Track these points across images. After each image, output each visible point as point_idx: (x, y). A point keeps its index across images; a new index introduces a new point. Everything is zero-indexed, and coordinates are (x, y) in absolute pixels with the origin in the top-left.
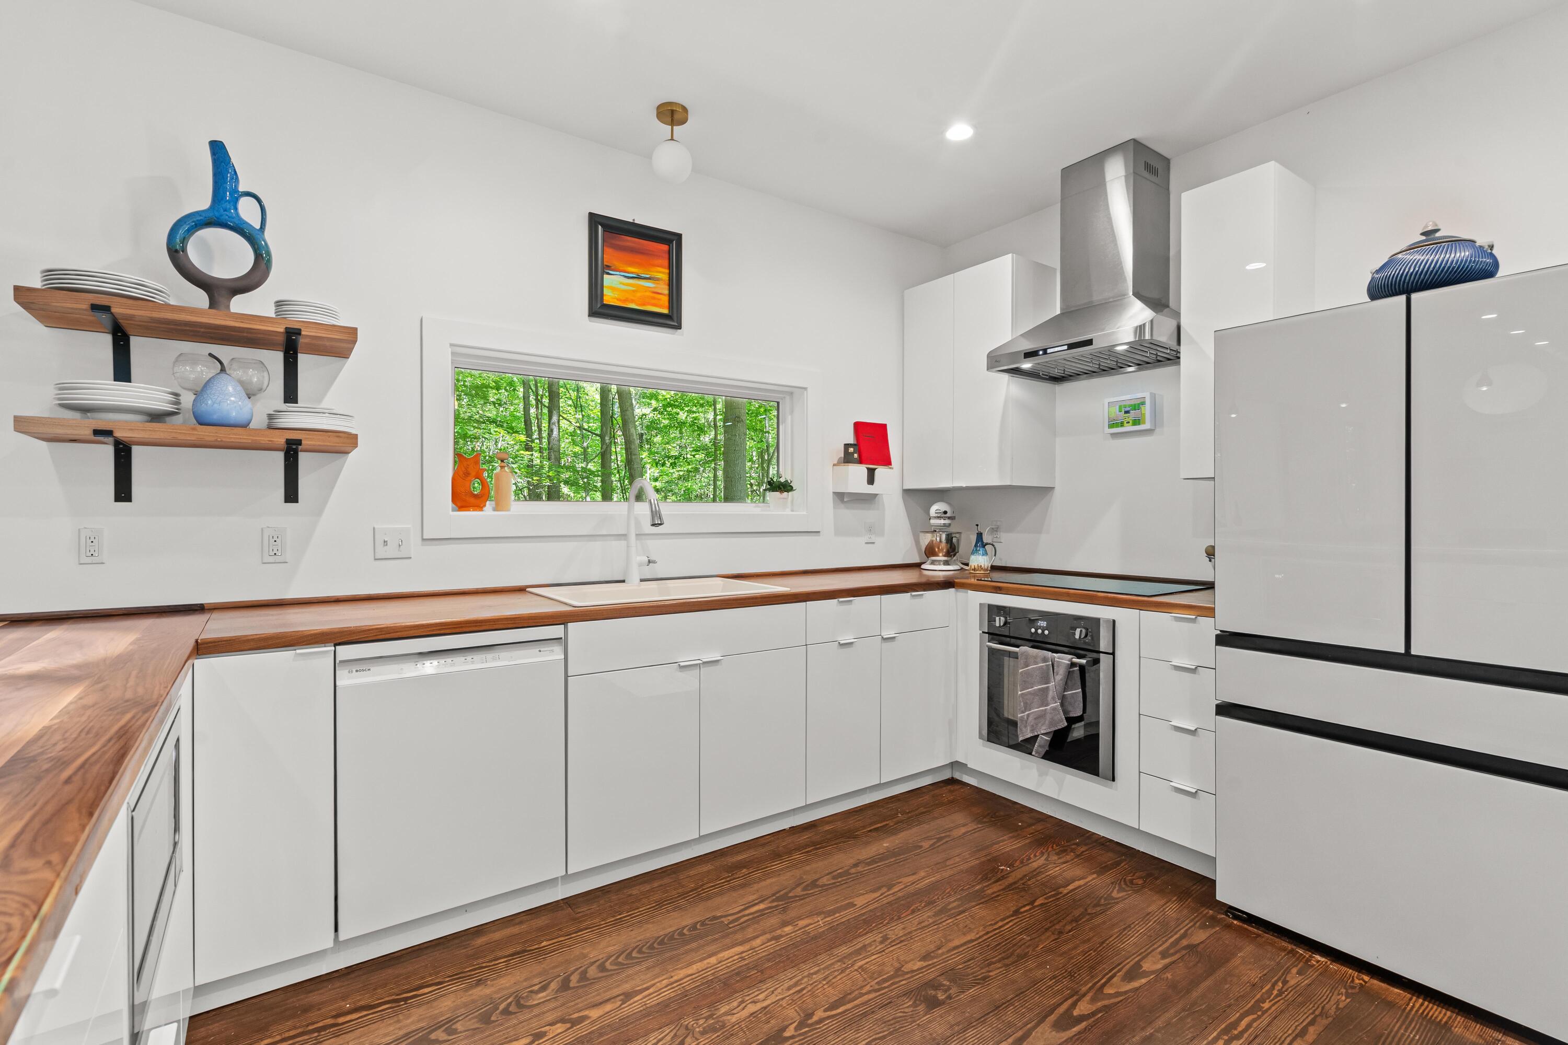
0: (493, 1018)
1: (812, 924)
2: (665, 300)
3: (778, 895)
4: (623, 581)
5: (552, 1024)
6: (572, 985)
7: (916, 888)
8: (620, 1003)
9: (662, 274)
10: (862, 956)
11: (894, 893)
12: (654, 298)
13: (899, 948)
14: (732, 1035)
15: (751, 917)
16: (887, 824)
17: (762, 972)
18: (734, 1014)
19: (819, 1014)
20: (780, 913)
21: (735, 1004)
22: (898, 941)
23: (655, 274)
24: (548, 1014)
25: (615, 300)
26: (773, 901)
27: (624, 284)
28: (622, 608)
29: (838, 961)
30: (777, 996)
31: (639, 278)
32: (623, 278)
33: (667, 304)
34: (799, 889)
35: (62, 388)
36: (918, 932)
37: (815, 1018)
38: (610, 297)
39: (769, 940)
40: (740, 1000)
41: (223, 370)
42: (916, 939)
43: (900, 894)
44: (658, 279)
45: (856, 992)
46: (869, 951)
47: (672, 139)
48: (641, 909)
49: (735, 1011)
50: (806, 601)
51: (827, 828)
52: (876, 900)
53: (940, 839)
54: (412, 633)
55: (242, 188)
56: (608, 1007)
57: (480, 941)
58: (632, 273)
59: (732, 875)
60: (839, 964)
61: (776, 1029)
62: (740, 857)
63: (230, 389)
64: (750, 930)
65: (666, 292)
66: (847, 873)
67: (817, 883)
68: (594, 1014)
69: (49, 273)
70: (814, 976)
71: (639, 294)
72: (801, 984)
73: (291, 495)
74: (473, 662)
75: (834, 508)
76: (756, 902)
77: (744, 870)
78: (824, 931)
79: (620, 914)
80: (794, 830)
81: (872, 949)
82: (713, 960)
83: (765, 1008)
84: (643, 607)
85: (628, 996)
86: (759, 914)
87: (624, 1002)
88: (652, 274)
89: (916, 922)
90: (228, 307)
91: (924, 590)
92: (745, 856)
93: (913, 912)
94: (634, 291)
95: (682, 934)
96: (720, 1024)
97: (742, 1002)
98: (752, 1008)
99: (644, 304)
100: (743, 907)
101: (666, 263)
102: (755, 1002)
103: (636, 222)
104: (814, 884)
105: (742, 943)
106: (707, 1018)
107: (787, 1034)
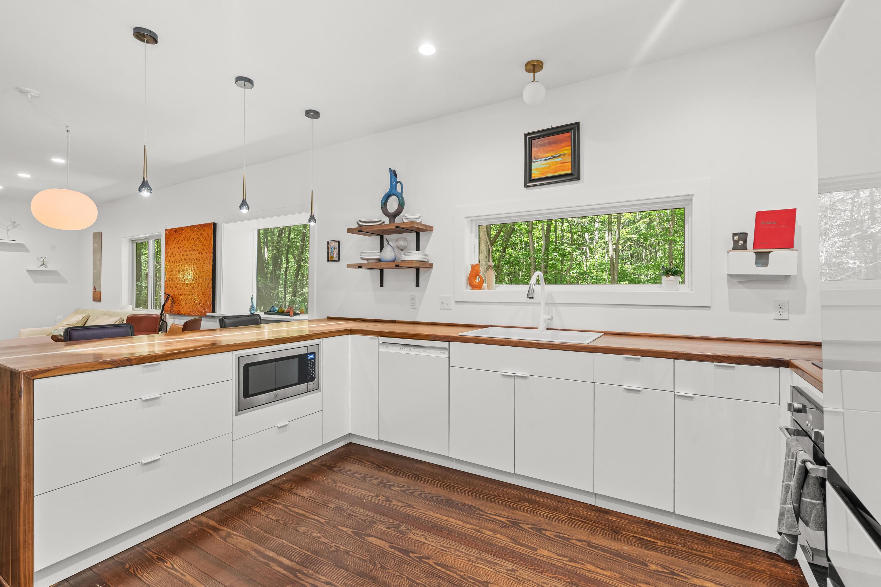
0: (380, 485)
1: (501, 539)
2: (569, 165)
3: (516, 521)
4: (537, 329)
5: (384, 496)
6: (406, 492)
7: (585, 574)
8: (404, 505)
9: (567, 151)
10: (488, 565)
11: (567, 564)
12: (562, 166)
13: (509, 579)
14: (402, 539)
15: (488, 518)
16: (657, 543)
17: (448, 534)
18: (414, 535)
19: (431, 562)
20: (500, 527)
21: (421, 534)
22: (516, 577)
23: (563, 152)
24: (389, 494)
25: (539, 175)
26: (507, 521)
27: (543, 165)
28: (474, 339)
29: (476, 557)
30: (434, 544)
31: (553, 158)
32: (543, 161)
33: (570, 167)
34: (529, 526)
35: (361, 254)
36: (534, 584)
37: (427, 561)
38: (536, 174)
39: (474, 529)
40: (425, 534)
41: (388, 243)
42: (525, 584)
43: (568, 567)
44: (564, 155)
45: (455, 570)
46: (495, 567)
47: (534, 81)
48: (465, 488)
49: (416, 535)
50: (594, 352)
51: (612, 518)
52: (549, 558)
53: (673, 573)
54: (396, 336)
55: (398, 180)
56: (400, 504)
57: (418, 465)
58: (548, 157)
59: (519, 502)
60: (474, 558)
61: (413, 550)
62: (538, 499)
63: (389, 249)
64: (477, 521)
65: (570, 160)
66: (568, 540)
67: (543, 531)
68: (394, 502)
69: (358, 222)
70: (458, 552)
71: (553, 167)
72: (449, 549)
73: (418, 285)
74: (410, 351)
75: (729, 288)
76: (503, 516)
77: (527, 504)
78: (498, 545)
79: (457, 485)
80: (593, 508)
81: (498, 568)
82: (445, 518)
83: (424, 543)
84: (484, 340)
85: (409, 506)
86: (492, 519)
87: (405, 506)
88: (559, 153)
89: (543, 581)
90: (394, 222)
91: (736, 363)
92: (542, 500)
93: (554, 578)
94: (549, 167)
95: (457, 504)
96: (406, 534)
97: (423, 535)
98: (422, 540)
99: (556, 172)
100: (493, 513)
101: (569, 143)
102: (426, 539)
103: (553, 127)
104: (540, 530)
105: (463, 522)
106: (408, 529)
107: (411, 555)
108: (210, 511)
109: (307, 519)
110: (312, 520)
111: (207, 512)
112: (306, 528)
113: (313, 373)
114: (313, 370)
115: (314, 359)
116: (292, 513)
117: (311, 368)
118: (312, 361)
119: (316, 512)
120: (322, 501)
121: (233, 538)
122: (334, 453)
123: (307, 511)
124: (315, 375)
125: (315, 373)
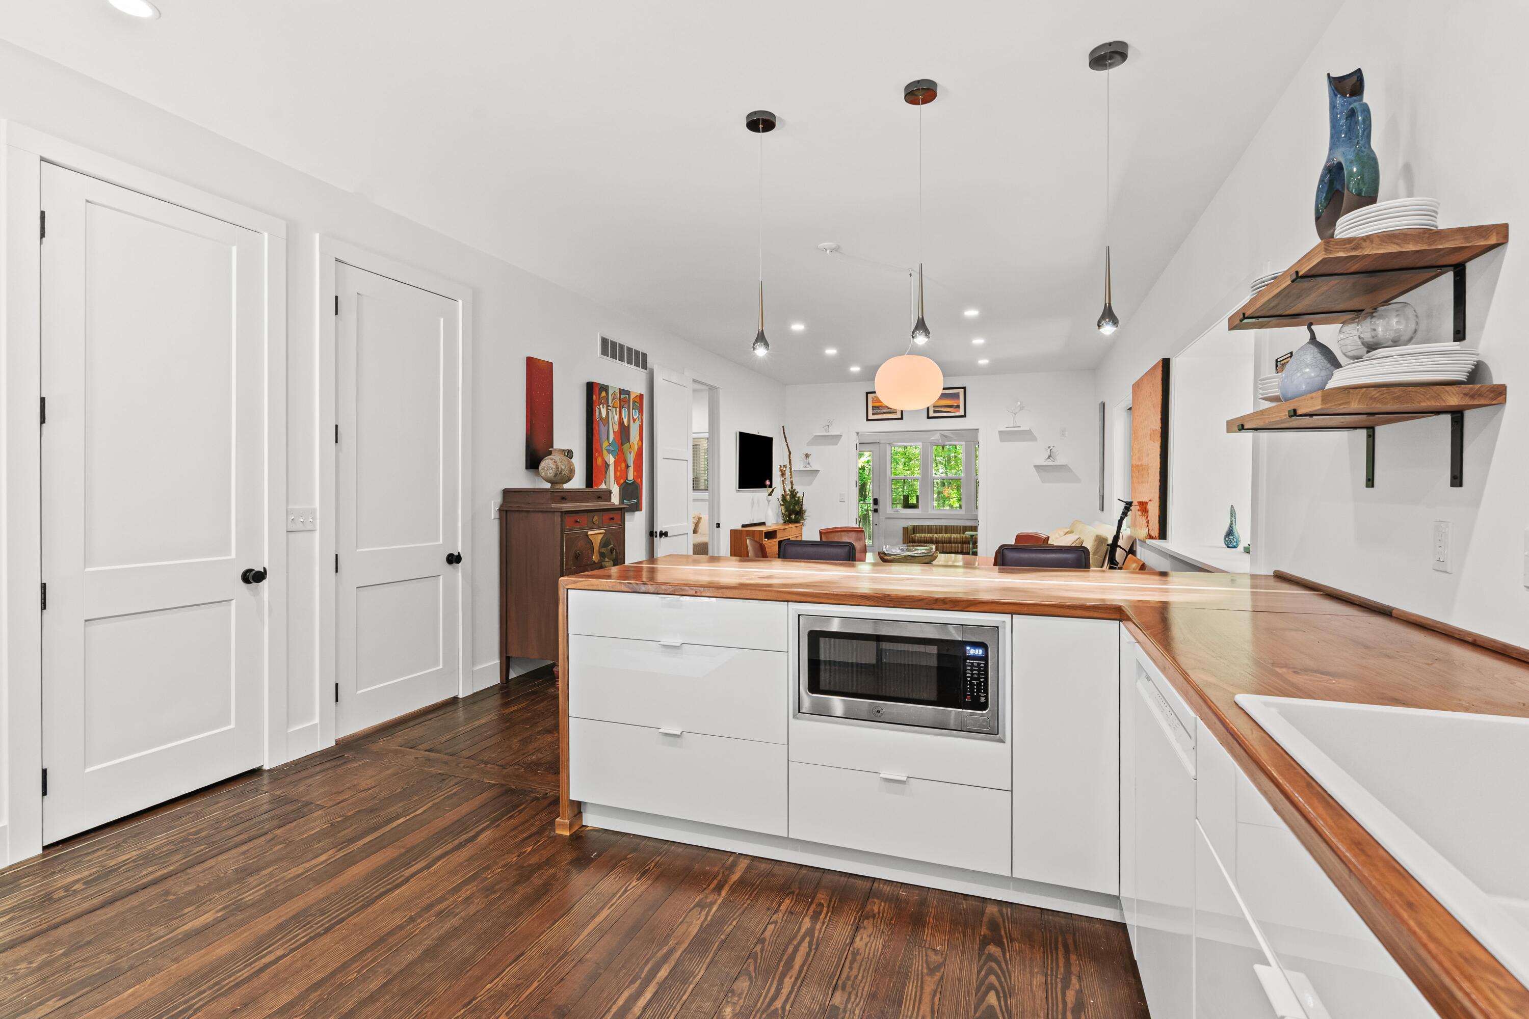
41: (1312, 338)
73: (1457, 480)
108: (767, 861)
109: (777, 978)
110: (777, 986)
111: (761, 860)
112: (746, 989)
113: (979, 691)
114: (979, 685)
115: (985, 658)
116: (790, 949)
117: (972, 678)
118: (979, 664)
119: (805, 983)
120: (848, 978)
121: (700, 913)
122: (1063, 921)
123: (805, 968)
124: (986, 697)
125: (986, 691)
